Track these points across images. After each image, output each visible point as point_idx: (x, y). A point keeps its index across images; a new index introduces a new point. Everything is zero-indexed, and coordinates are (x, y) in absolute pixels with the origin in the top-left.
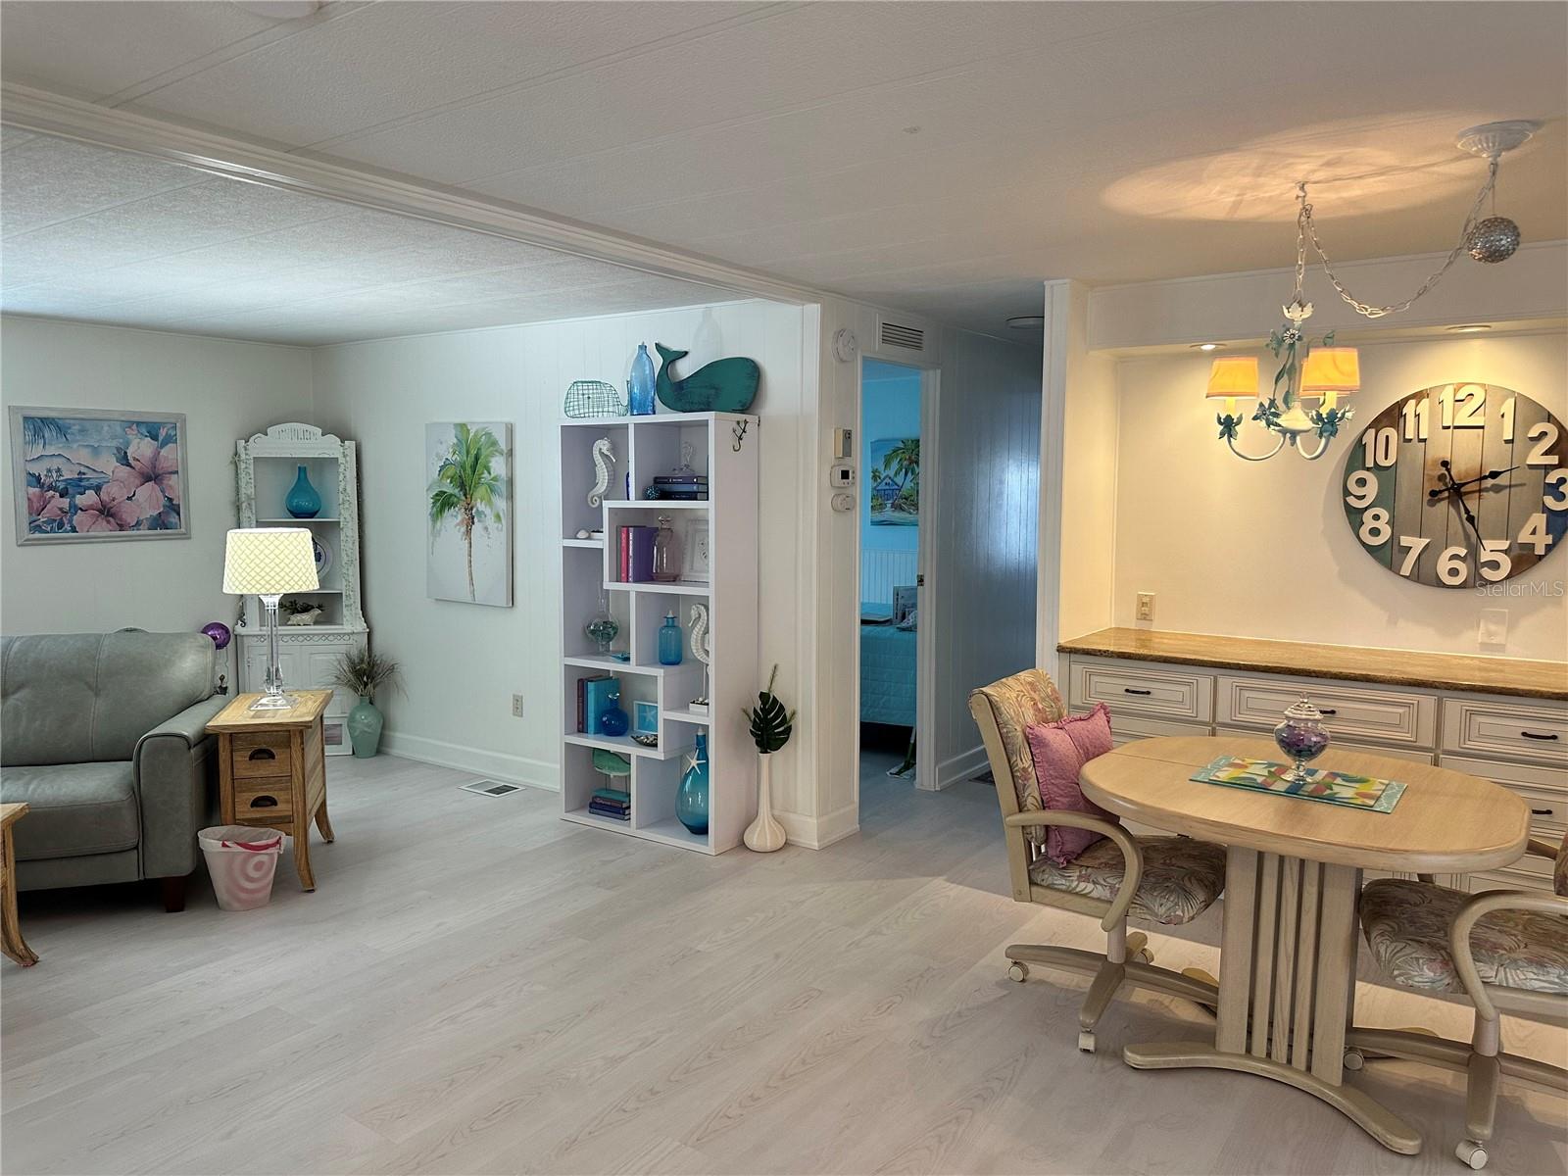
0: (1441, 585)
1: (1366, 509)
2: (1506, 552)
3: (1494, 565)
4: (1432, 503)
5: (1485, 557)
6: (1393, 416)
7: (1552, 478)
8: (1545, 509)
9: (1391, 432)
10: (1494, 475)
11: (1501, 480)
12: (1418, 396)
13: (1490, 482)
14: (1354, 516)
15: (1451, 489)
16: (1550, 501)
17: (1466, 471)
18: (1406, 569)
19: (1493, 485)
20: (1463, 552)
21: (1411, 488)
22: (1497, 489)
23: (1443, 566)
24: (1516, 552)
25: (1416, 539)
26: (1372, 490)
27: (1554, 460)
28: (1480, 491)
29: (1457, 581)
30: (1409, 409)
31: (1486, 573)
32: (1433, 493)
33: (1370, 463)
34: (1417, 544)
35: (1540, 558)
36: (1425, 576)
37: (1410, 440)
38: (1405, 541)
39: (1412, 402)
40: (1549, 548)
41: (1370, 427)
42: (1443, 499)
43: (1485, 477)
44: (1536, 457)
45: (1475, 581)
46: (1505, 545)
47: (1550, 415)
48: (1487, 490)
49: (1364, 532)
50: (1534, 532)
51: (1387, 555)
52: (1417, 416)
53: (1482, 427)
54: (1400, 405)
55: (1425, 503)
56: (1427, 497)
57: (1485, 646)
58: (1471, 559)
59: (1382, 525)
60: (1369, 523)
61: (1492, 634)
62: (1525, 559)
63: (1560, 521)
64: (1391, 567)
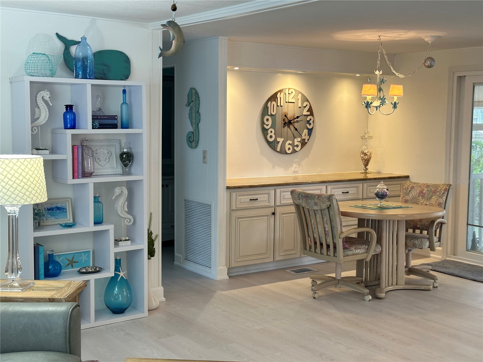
0: (287, 154)
1: (268, 129)
2: (300, 142)
3: (297, 146)
4: (284, 127)
5: (296, 143)
6: (274, 97)
7: (308, 119)
8: (308, 129)
9: (274, 103)
10: (298, 117)
11: (299, 119)
12: (280, 91)
14: (265, 131)
15: (288, 123)
16: (308, 125)
17: (291, 117)
18: (278, 150)
20: (291, 142)
21: (279, 121)
22: (297, 122)
23: (287, 146)
24: (302, 141)
25: (281, 139)
26: (270, 122)
27: (309, 113)
28: (294, 123)
29: (290, 152)
30: (278, 96)
31: (295, 148)
32: (285, 124)
33: (269, 114)
35: (306, 143)
36: (283, 152)
37: (279, 106)
38: (278, 139)
39: (279, 93)
40: (308, 140)
41: (268, 100)
42: (286, 126)
43: (296, 118)
44: (305, 112)
45: (294, 151)
46: (299, 139)
47: (308, 100)
49: (268, 137)
50: (305, 136)
51: (272, 145)
52: (280, 98)
53: (294, 103)
54: (276, 94)
55: (282, 127)
56: (283, 125)
58: (293, 145)
59: (273, 134)
60: (270, 134)
61: (295, 168)
62: (304, 143)
63: (310, 131)
64: (274, 149)
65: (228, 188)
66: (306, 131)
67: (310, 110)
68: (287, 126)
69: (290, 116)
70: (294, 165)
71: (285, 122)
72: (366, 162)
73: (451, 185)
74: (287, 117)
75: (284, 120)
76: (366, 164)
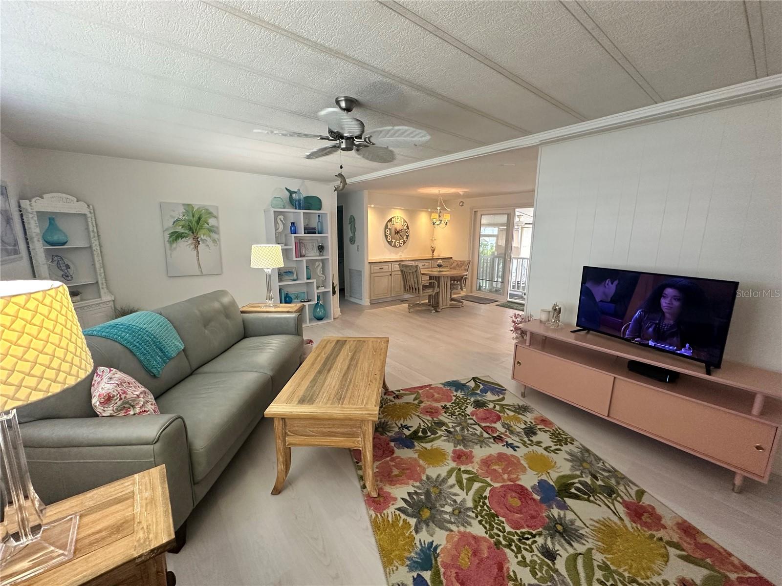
0: (396, 247)
1: (388, 235)
3: (402, 244)
4: (395, 235)
5: (401, 242)
6: (390, 220)
7: (407, 231)
9: (390, 223)
10: (402, 230)
12: (393, 217)
14: (386, 236)
15: (397, 233)
16: (406, 234)
18: (393, 245)
21: (393, 232)
22: (402, 232)
23: (397, 244)
26: (389, 232)
27: (407, 228)
28: (400, 232)
29: (398, 246)
32: (396, 233)
33: (388, 228)
34: (394, 241)
36: (395, 246)
37: (393, 224)
38: (393, 240)
40: (407, 241)
41: (388, 222)
44: (405, 228)
45: (400, 246)
46: (402, 240)
47: (406, 222)
49: (388, 239)
50: (405, 239)
51: (390, 243)
52: (394, 221)
53: (400, 223)
54: (391, 219)
57: (400, 256)
58: (399, 243)
59: (390, 238)
60: (389, 238)
62: (404, 242)
63: (407, 236)
64: (391, 245)
65: (369, 263)
66: (405, 237)
67: (407, 226)
69: (398, 229)
70: (400, 253)
72: (433, 251)
73: (470, 261)
74: (396, 230)
76: (433, 253)
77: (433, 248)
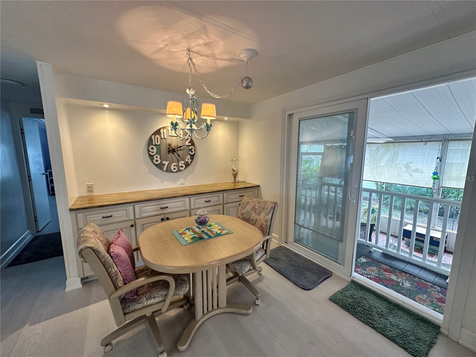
0: (172, 172)
1: (154, 155)
2: (184, 164)
3: (182, 167)
4: (169, 154)
5: (180, 165)
6: (158, 132)
7: (190, 148)
8: (190, 155)
9: (158, 136)
10: (180, 147)
11: (182, 148)
13: (180, 148)
14: (151, 157)
15: (172, 150)
16: (190, 153)
17: (175, 146)
18: (165, 169)
19: (180, 149)
20: (176, 164)
21: (164, 150)
22: (181, 150)
23: (172, 167)
24: (185, 163)
25: (166, 162)
26: (155, 150)
27: (190, 144)
28: (178, 150)
29: (175, 171)
30: (162, 131)
31: (180, 168)
32: (169, 151)
33: (154, 144)
34: (167, 163)
35: (190, 164)
36: (169, 170)
37: (163, 138)
38: (164, 162)
39: (162, 129)
40: (191, 162)
41: (153, 134)
43: (179, 147)
44: (187, 143)
45: (179, 170)
46: (183, 162)
48: (179, 150)
49: (154, 161)
50: (188, 159)
51: (160, 166)
52: (164, 133)
53: (177, 136)
54: (160, 130)
56: (167, 152)
58: (178, 166)
59: (158, 159)
60: (155, 159)
61: (182, 181)
62: (187, 165)
63: (192, 157)
64: (161, 169)
65: (71, 210)
66: (189, 157)
67: (192, 142)
68: (171, 153)
69: (173, 145)
71: (170, 150)
72: (235, 176)
74: (170, 146)
75: (169, 148)
77: (234, 171)
